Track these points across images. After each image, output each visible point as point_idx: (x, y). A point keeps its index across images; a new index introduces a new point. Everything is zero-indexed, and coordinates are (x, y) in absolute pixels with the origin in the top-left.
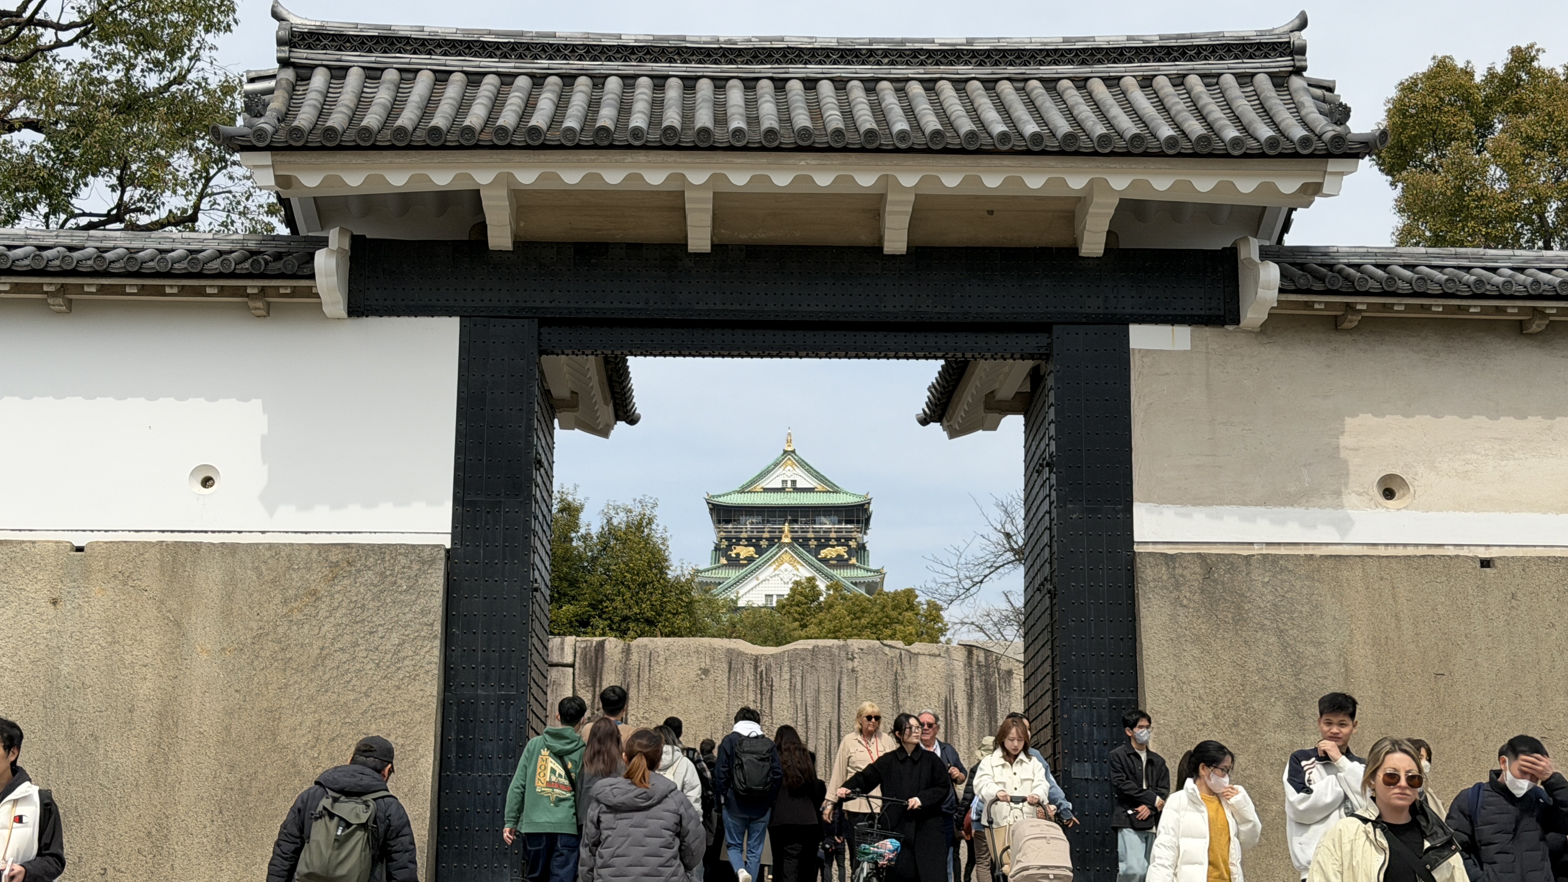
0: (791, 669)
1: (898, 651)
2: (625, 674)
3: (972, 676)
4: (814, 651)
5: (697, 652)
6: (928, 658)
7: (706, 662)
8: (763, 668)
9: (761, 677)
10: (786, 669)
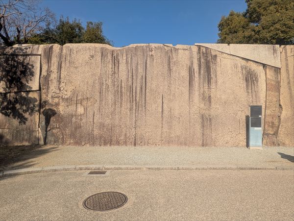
0: (127, 55)
1: (170, 48)
2: (60, 58)
3: (200, 58)
4: (136, 48)
5: (89, 49)
6: (182, 50)
7: (93, 53)
8: (115, 55)
9: (115, 58)
10: (125, 55)
